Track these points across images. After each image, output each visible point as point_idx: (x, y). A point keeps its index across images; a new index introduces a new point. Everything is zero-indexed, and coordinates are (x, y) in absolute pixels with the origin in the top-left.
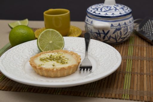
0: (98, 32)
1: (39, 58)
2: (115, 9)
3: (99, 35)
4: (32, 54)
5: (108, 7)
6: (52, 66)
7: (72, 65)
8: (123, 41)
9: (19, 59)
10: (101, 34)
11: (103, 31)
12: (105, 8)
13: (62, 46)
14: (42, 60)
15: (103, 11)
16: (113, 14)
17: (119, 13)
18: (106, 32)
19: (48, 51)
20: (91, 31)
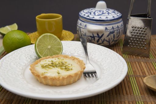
0: (92, 36)
1: (39, 65)
2: (107, 13)
3: (93, 39)
4: (30, 60)
5: (100, 11)
6: (57, 74)
7: (79, 72)
8: (116, 43)
9: (17, 66)
10: (95, 38)
11: (98, 34)
12: (98, 12)
13: (60, 51)
14: (43, 67)
15: (96, 15)
16: (107, 17)
17: (112, 16)
18: (100, 35)
19: (47, 57)
20: (85, 34)
